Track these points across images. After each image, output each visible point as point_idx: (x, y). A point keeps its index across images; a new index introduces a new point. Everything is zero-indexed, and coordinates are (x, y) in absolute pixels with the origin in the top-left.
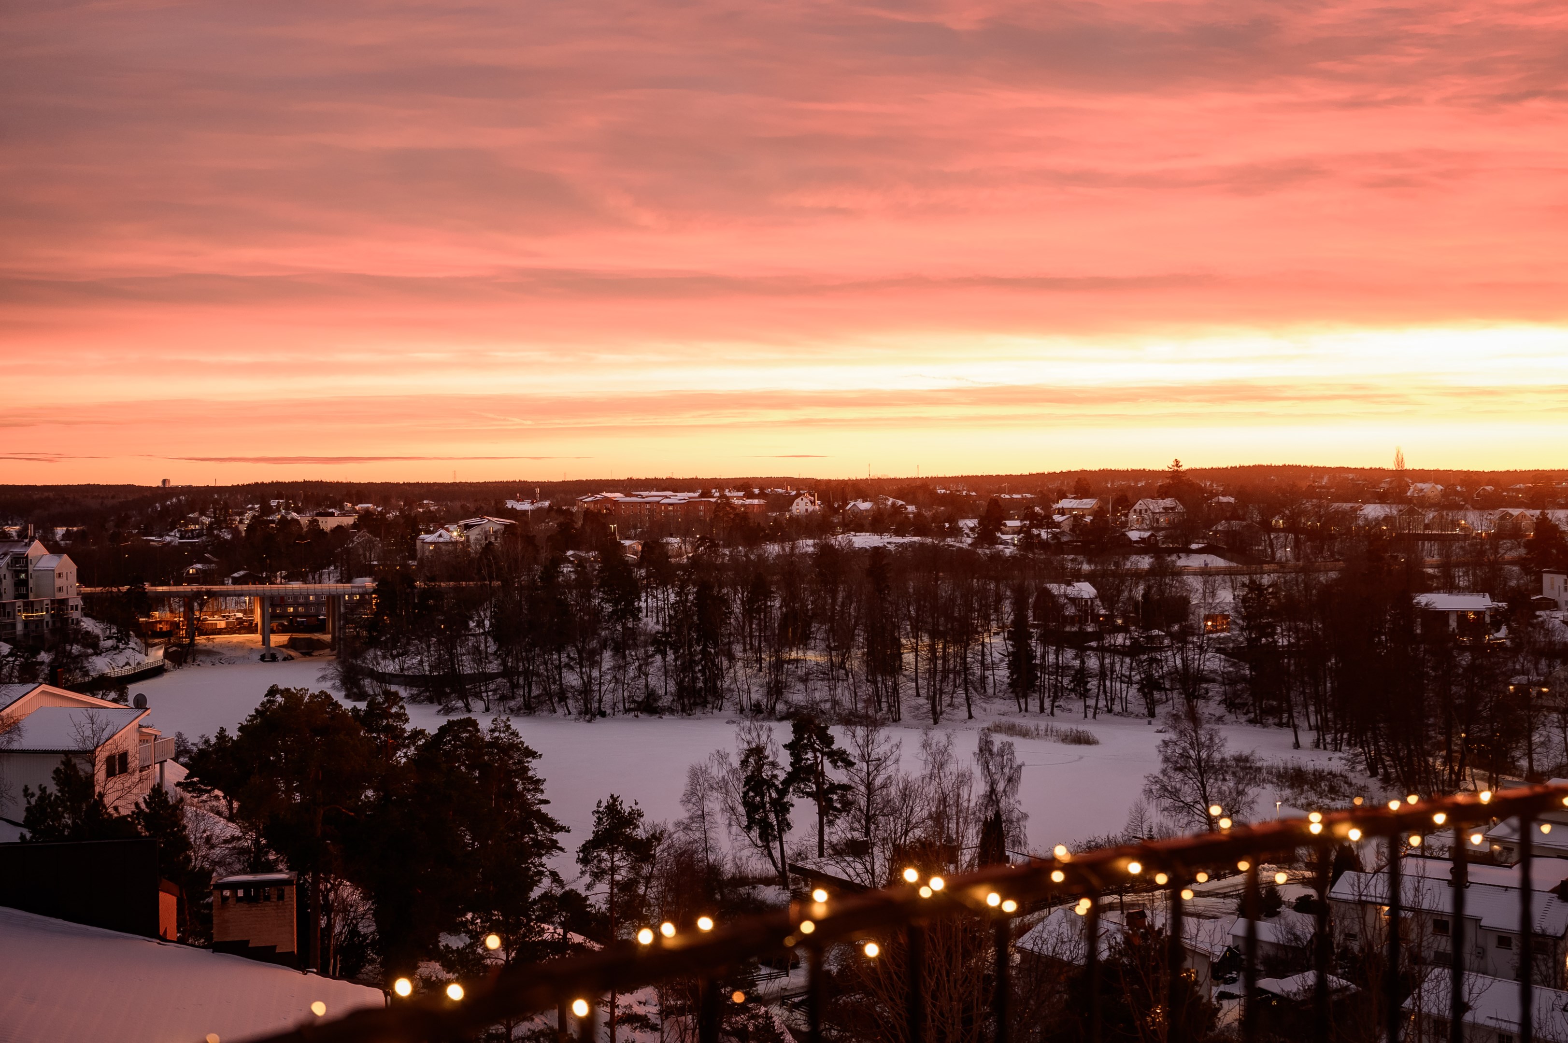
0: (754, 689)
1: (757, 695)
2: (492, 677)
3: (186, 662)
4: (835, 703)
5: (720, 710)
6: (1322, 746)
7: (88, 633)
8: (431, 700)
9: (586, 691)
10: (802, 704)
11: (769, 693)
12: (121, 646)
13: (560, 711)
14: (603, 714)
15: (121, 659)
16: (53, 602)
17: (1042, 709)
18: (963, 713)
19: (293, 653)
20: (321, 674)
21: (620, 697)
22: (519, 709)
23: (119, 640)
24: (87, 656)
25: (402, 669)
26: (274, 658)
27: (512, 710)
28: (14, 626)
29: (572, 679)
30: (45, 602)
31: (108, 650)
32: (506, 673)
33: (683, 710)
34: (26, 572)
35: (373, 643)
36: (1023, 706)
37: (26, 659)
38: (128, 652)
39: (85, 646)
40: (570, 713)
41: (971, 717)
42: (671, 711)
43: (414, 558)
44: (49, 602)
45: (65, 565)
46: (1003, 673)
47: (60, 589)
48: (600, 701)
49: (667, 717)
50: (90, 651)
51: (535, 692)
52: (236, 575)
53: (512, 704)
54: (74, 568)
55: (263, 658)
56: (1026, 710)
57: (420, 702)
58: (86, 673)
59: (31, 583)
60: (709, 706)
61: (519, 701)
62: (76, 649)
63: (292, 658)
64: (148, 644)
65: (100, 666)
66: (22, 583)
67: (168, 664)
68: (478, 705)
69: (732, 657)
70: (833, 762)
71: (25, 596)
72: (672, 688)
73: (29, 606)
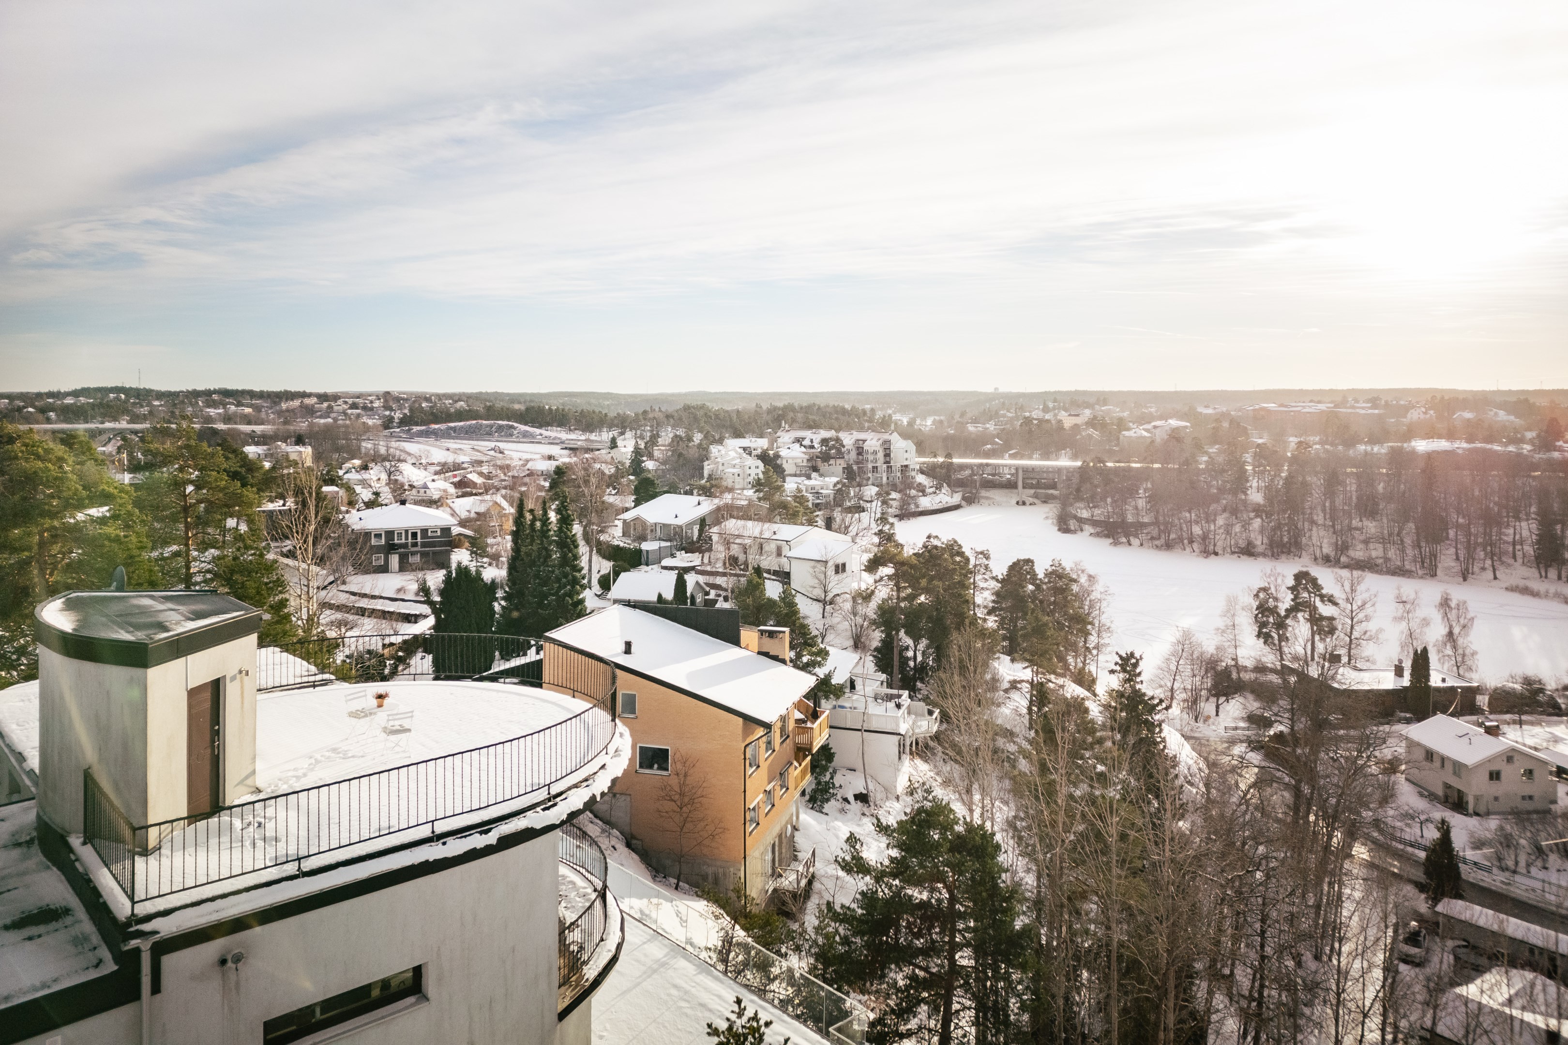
0: (1325, 545)
1: (1327, 550)
2: (1143, 525)
3: (972, 503)
4: (1387, 560)
5: (1299, 557)
7: (920, 484)
8: (1107, 536)
10: (1360, 558)
11: (1336, 549)
12: (938, 492)
13: (1188, 549)
14: (1216, 554)
15: (938, 499)
16: (902, 466)
17: (1559, 578)
18: (1489, 574)
19: (1036, 501)
21: (1229, 544)
22: (1162, 547)
23: (937, 489)
24: (919, 497)
25: (1092, 516)
26: (1024, 504)
27: (1157, 547)
28: (881, 478)
29: (1197, 530)
30: (898, 467)
31: (930, 494)
32: (1156, 523)
33: (1273, 556)
34: (890, 449)
35: (1078, 499)
36: (1543, 574)
38: (941, 495)
39: (918, 491)
40: (1194, 552)
41: (1495, 578)
42: (1264, 555)
43: (1117, 446)
44: (900, 467)
45: (910, 445)
46: (1529, 550)
47: (906, 460)
48: (1215, 545)
49: (1261, 560)
50: (921, 494)
51: (1173, 536)
52: (1010, 452)
53: (1157, 542)
54: (915, 448)
55: (1018, 503)
56: (1546, 577)
57: (1101, 537)
58: (917, 506)
59: (892, 456)
60: (1292, 554)
61: (1162, 541)
62: (913, 492)
64: (953, 492)
65: (925, 503)
66: (887, 455)
67: (963, 503)
68: (1135, 542)
69: (1313, 522)
70: (1322, 601)
71: (889, 462)
72: (1265, 541)
73: (889, 468)
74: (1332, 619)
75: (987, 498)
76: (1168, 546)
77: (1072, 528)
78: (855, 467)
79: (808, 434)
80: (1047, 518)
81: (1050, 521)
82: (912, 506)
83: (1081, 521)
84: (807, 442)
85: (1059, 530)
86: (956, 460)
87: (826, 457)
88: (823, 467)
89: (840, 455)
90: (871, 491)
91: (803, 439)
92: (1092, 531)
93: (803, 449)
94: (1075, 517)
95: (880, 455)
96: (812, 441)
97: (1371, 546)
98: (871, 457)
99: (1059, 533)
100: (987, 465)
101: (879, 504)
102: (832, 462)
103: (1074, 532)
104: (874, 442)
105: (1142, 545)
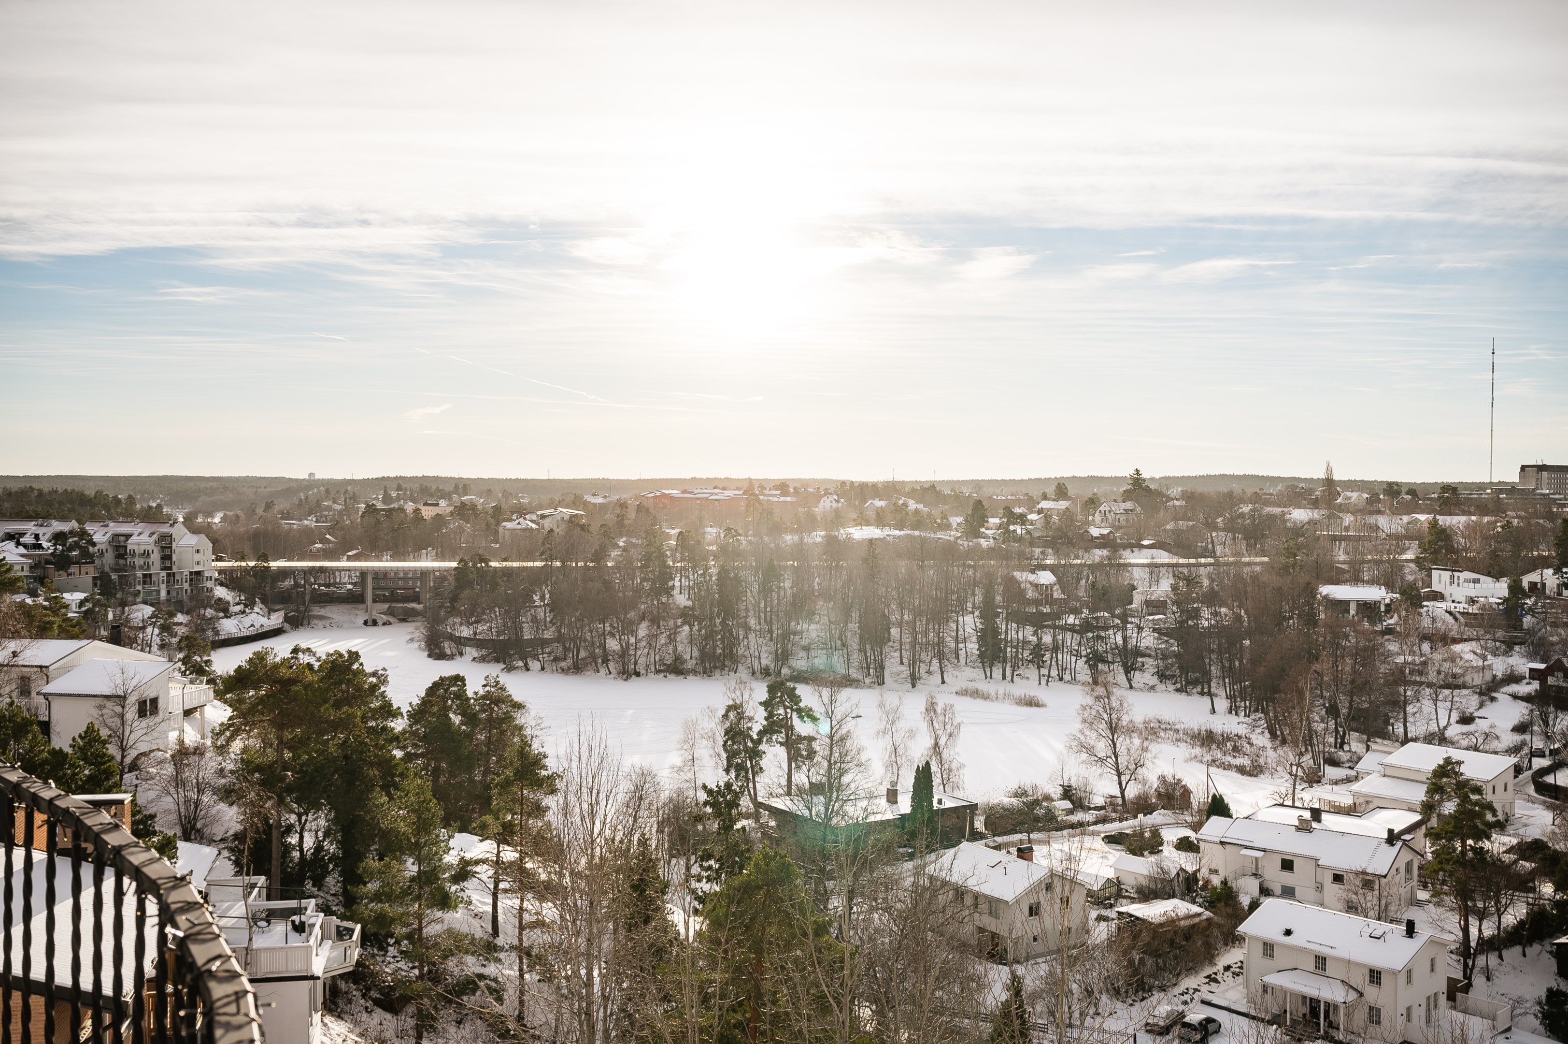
0: (764, 655)
1: (766, 661)
2: (544, 643)
3: (302, 625)
5: (736, 672)
6: (1233, 712)
7: (220, 599)
8: (497, 660)
9: (623, 654)
10: (804, 668)
11: (777, 660)
12: (247, 610)
13: (603, 671)
14: (638, 674)
15: (248, 621)
16: (191, 573)
17: (1004, 677)
18: (937, 678)
19: (391, 619)
20: (409, 637)
21: (652, 660)
22: (569, 669)
23: (246, 606)
24: (219, 618)
25: (475, 634)
26: (375, 623)
27: (563, 670)
28: (158, 592)
29: (613, 644)
30: (185, 573)
31: (236, 614)
32: (560, 639)
33: (705, 672)
34: (171, 547)
35: (453, 611)
36: (988, 674)
37: (165, 620)
38: (253, 616)
39: (217, 609)
40: (610, 673)
41: (943, 682)
42: (694, 672)
43: (497, 542)
44: (188, 573)
45: (203, 542)
46: (973, 647)
47: (198, 563)
48: (636, 663)
49: (691, 677)
50: (221, 614)
51: (583, 654)
52: (350, 553)
53: (563, 664)
54: (210, 545)
55: (366, 623)
56: (991, 678)
57: (488, 662)
58: (217, 633)
59: (174, 557)
60: (727, 669)
61: (569, 661)
62: (209, 612)
63: (391, 624)
64: (271, 611)
65: (229, 627)
66: (166, 557)
67: (287, 626)
68: (535, 665)
69: (747, 628)
70: (801, 717)
71: (170, 568)
72: (696, 653)
73: (171, 576)
74: (811, 739)
75: (321, 618)
76: (577, 668)
77: (448, 652)
78: (114, 576)
79: (30, 527)
80: (412, 640)
81: (416, 645)
82: (210, 633)
83: (461, 642)
84: (28, 539)
85: (430, 656)
86: (274, 564)
87: (62, 562)
88: (60, 578)
89: (87, 557)
90: (142, 612)
91: (22, 534)
92: (476, 655)
93: (22, 550)
94: (451, 638)
95: (156, 557)
96: (37, 537)
97: (813, 653)
98: (139, 562)
99: (430, 660)
100: (322, 570)
101: (157, 631)
102: (74, 569)
103: (451, 657)
104: (145, 538)
105: (543, 669)
